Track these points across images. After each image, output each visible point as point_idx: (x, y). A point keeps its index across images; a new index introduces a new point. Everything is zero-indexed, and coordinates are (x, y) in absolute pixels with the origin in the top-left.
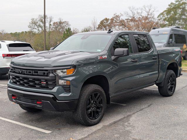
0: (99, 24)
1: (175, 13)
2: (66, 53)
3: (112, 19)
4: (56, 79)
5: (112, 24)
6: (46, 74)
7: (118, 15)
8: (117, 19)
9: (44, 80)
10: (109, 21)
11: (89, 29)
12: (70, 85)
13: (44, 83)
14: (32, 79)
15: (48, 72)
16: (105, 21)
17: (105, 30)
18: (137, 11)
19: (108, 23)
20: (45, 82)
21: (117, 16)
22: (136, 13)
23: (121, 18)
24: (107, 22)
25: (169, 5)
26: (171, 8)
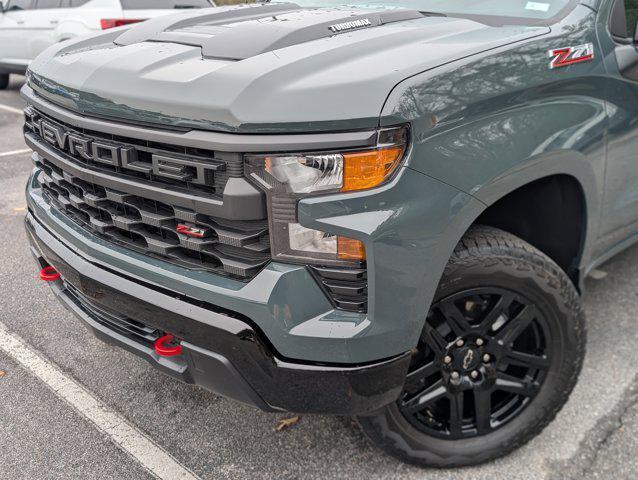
2: (339, 27)
4: (266, 219)
6: (201, 179)
9: (190, 216)
12: (363, 264)
13: (194, 231)
15: (213, 167)
20: (198, 226)
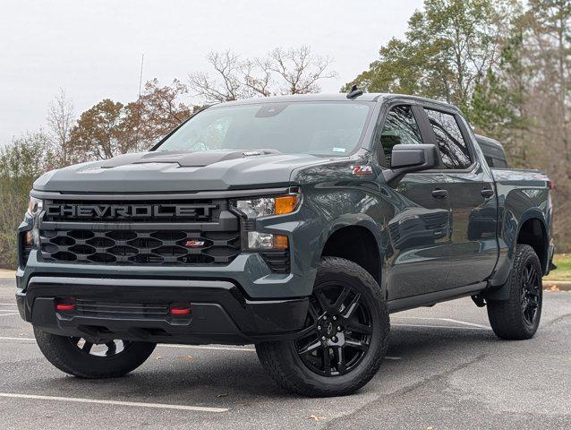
0: (76, 128)
1: (408, 85)
2: (248, 153)
3: (136, 108)
4: (239, 230)
5: (135, 129)
6: (207, 213)
7: (167, 89)
8: (160, 106)
9: (198, 235)
10: (123, 115)
11: (37, 146)
12: (288, 249)
13: (198, 243)
14: (151, 235)
15: (214, 206)
16: (103, 115)
17: (102, 153)
18: (246, 71)
19: (118, 122)
20: (200, 240)
21: (162, 94)
22: (241, 79)
23: (176, 102)
24: (112, 119)
25: (384, 51)
26: (390, 62)
